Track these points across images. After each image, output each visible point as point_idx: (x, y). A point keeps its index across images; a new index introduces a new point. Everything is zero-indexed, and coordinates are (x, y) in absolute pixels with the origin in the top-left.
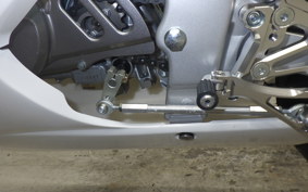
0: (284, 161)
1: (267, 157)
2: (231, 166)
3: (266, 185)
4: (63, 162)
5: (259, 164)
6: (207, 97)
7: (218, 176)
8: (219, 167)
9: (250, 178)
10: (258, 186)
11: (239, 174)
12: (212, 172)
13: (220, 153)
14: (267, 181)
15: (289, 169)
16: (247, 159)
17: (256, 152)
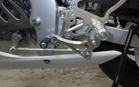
0: (102, 75)
1: (96, 74)
2: (80, 78)
3: (92, 85)
4: (8, 77)
5: (92, 77)
6: (43, 43)
7: (73, 82)
8: (75, 78)
9: (87, 83)
10: (89, 85)
11: (82, 81)
12: (71, 80)
13: (77, 73)
14: (93, 84)
15: (103, 79)
16: (87, 75)
17: (92, 72)
